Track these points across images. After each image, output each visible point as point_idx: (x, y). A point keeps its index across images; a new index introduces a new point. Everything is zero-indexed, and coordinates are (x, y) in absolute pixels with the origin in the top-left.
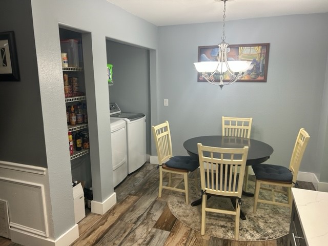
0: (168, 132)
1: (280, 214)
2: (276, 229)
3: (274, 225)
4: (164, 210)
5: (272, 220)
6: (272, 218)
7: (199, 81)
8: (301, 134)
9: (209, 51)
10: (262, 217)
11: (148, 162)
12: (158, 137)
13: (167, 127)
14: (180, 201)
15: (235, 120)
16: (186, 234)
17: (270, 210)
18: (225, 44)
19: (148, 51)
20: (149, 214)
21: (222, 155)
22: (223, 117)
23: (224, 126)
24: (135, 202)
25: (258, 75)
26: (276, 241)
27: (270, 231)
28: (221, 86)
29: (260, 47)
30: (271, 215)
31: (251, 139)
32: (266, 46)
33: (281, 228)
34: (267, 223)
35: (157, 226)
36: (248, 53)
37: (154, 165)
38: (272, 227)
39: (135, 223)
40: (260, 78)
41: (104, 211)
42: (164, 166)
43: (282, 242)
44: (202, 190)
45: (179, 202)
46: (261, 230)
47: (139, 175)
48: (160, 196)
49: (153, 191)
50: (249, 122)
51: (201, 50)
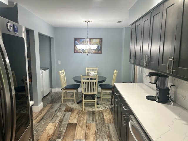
0: (64, 75)
4: (66, 106)
7: (75, 52)
8: (115, 72)
9: (79, 40)
11: (51, 92)
12: (62, 76)
13: (64, 72)
15: (91, 69)
16: (78, 112)
19: (50, 38)
20: (60, 109)
21: (90, 79)
22: (86, 68)
23: (87, 72)
24: (52, 106)
25: (99, 51)
26: (110, 109)
28: (87, 54)
29: (99, 40)
32: (101, 39)
35: (65, 111)
36: (95, 41)
37: (54, 93)
39: (55, 112)
40: (99, 52)
41: (39, 110)
42: (64, 89)
45: (72, 103)
47: (48, 97)
48: (62, 102)
50: (96, 69)
51: (75, 39)
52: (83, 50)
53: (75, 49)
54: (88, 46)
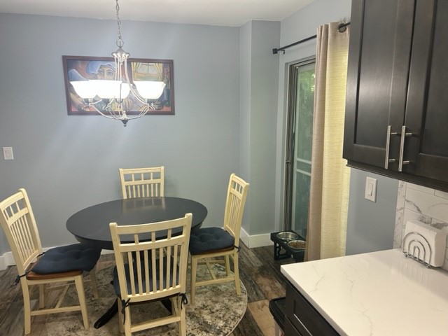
0: (29, 209)
1: (223, 292)
2: (227, 317)
3: (223, 312)
5: (218, 306)
6: (217, 302)
7: (70, 113)
8: (232, 181)
10: (204, 306)
13: (23, 200)
14: (72, 326)
15: (140, 172)
17: (210, 292)
18: (124, 55)
21: (153, 235)
22: (121, 170)
23: (124, 184)
25: (162, 105)
27: (221, 324)
28: (125, 121)
29: (161, 65)
30: (214, 299)
31: (165, 197)
32: (169, 64)
33: (232, 314)
34: (213, 312)
36: (146, 72)
38: (221, 316)
40: (165, 109)
42: (31, 275)
43: (240, 333)
44: (124, 301)
45: (69, 331)
46: (210, 327)
49: (9, 326)
50: (160, 173)
51: (70, 63)
52: (106, 101)
53: (69, 102)
54: (123, 84)
